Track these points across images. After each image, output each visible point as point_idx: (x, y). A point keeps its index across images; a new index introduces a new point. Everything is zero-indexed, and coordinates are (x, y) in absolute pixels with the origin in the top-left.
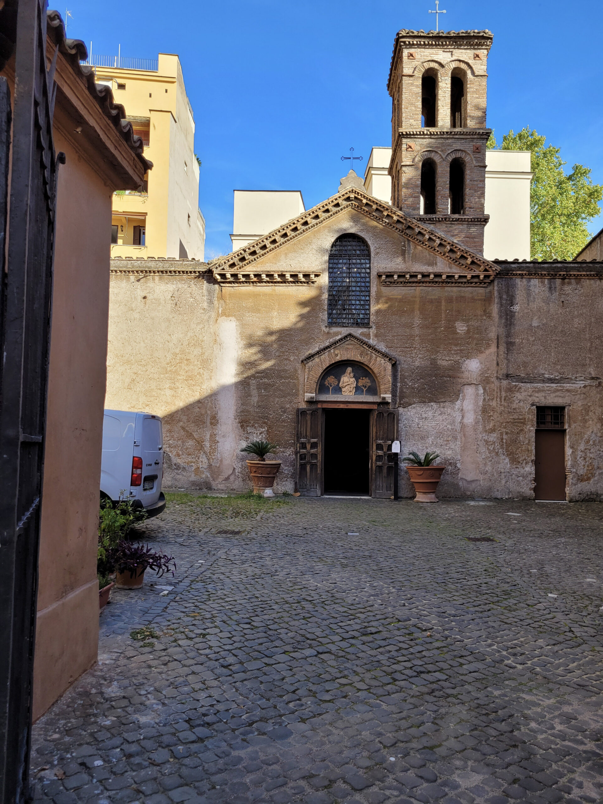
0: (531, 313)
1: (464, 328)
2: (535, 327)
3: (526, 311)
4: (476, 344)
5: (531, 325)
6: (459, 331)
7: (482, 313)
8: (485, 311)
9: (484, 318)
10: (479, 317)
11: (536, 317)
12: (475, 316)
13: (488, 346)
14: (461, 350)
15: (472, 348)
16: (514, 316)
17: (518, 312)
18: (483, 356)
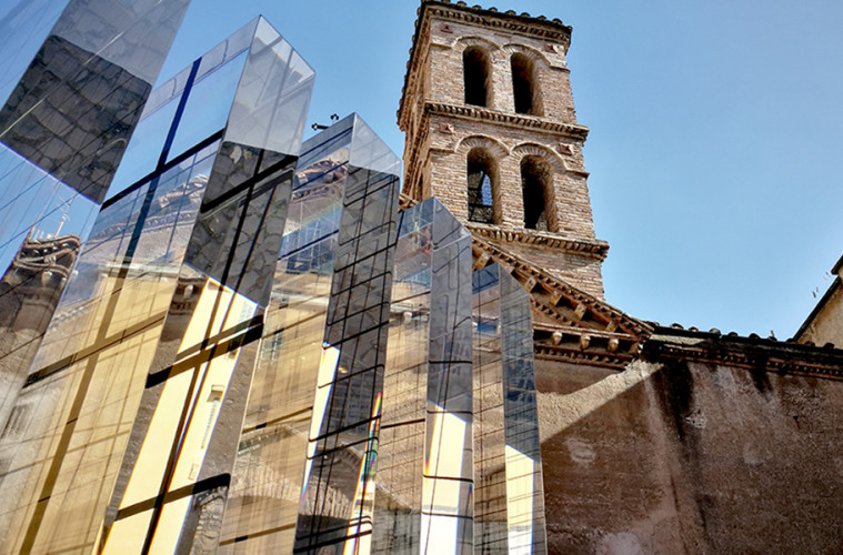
0: (735, 435)
1: (588, 453)
2: (751, 466)
3: (722, 429)
4: (624, 495)
5: (741, 461)
6: (577, 460)
7: (626, 424)
8: (630, 419)
9: (632, 434)
10: (620, 432)
11: (749, 445)
12: (609, 427)
13: (653, 501)
14: (587, 507)
15: (615, 504)
16: (699, 437)
17: (706, 430)
18: (645, 527)
